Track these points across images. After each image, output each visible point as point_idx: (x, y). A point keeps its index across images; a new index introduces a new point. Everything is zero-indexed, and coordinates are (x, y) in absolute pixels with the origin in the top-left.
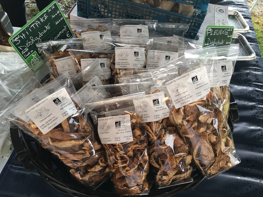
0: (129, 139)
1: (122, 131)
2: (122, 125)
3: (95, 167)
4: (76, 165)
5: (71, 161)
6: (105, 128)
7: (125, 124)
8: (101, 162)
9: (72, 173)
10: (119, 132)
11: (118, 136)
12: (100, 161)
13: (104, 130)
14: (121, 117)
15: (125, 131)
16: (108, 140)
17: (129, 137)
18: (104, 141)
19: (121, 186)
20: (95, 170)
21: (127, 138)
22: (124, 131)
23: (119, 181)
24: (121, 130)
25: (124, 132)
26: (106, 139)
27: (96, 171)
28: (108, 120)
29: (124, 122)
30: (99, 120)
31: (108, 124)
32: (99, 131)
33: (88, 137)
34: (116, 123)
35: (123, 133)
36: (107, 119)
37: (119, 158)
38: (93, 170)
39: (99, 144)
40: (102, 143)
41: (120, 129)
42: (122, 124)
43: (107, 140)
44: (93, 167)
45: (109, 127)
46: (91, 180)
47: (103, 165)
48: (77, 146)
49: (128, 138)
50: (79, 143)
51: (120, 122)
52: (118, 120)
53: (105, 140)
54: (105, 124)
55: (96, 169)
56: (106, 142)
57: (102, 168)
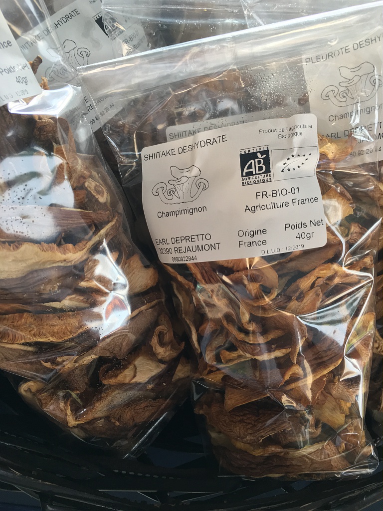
0: (310, 236)
1: (279, 200)
2: (277, 166)
3: (131, 367)
4: (48, 365)
5: (22, 348)
6: (184, 188)
7: (293, 163)
8: (162, 344)
9: (28, 395)
10: (262, 201)
11: (253, 221)
12: (155, 341)
13: (175, 200)
14: (270, 131)
15: (293, 197)
16: (201, 243)
17: (308, 224)
18: (178, 250)
19: (254, 444)
20: (134, 380)
21: (300, 231)
22: (289, 198)
23: (240, 421)
24: (274, 194)
25: (286, 204)
26: (189, 238)
27: (140, 383)
28: (199, 150)
29: (288, 152)
30: (148, 157)
31: (195, 171)
32: (151, 204)
33: (103, 232)
34: (246, 158)
35: (282, 205)
36: (192, 147)
37: (251, 327)
38: (126, 376)
39: (146, 267)
40: (167, 259)
41: (268, 187)
42: (281, 160)
43: (194, 244)
44: (125, 367)
45: (202, 185)
46: (118, 424)
47: (167, 354)
48: (54, 274)
49: (303, 230)
50: (63, 257)
51: (266, 152)
52: (252, 146)
53: (184, 244)
54: (182, 170)
55: (138, 374)
56: (189, 254)
57: (163, 366)
